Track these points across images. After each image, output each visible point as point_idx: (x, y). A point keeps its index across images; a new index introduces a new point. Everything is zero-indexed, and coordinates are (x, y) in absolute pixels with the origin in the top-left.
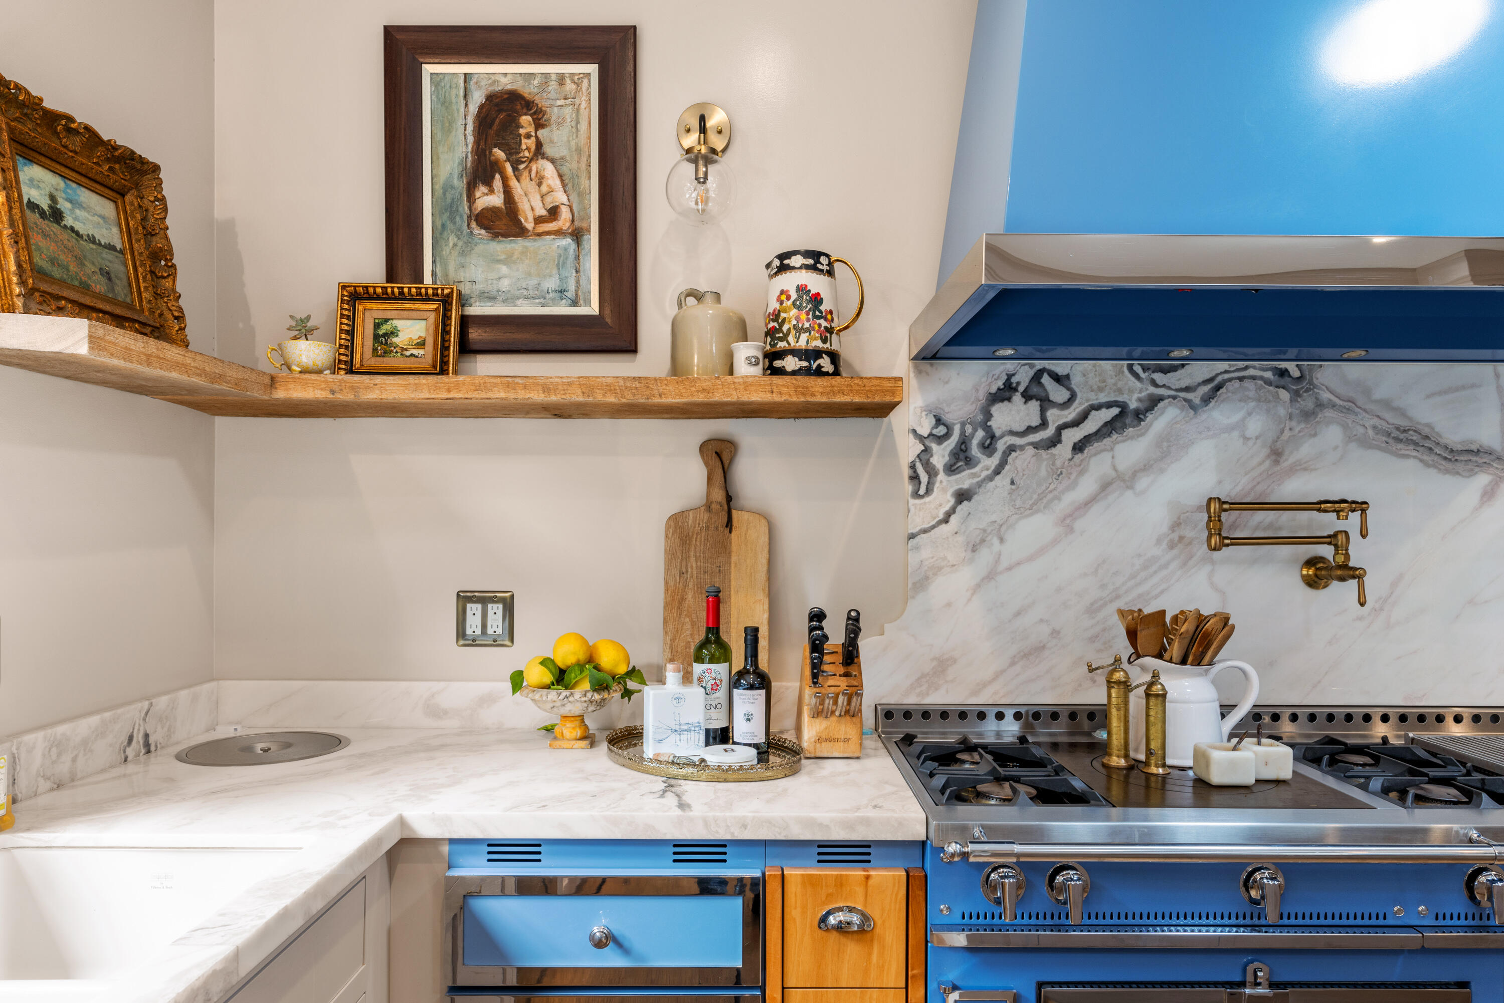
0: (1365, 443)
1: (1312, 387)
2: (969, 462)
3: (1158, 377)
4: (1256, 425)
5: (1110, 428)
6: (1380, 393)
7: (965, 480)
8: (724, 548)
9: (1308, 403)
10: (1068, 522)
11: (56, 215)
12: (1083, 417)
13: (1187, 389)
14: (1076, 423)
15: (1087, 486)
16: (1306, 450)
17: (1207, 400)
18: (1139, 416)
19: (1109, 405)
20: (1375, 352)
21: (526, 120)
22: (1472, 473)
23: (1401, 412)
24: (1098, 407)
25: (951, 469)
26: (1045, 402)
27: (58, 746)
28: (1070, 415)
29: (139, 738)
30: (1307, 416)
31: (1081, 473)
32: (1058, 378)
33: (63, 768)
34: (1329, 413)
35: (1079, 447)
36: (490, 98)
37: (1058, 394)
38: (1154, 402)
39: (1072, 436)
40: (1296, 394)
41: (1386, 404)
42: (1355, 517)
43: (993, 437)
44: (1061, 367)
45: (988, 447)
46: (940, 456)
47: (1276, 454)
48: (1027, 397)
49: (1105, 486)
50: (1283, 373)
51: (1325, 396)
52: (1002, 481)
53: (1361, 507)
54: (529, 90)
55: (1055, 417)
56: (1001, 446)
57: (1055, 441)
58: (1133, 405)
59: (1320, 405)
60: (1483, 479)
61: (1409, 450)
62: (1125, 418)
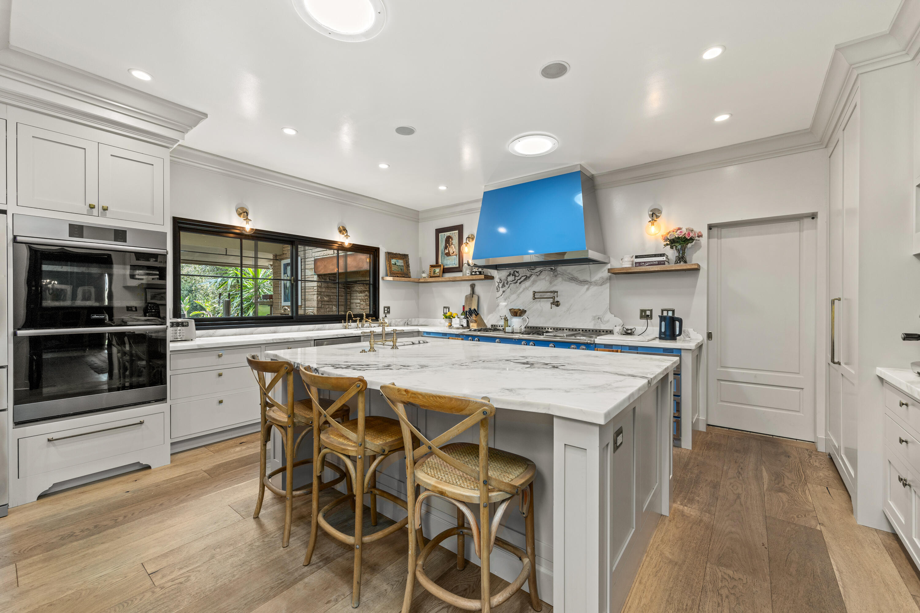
0: (565, 280)
1: (556, 271)
2: (505, 286)
3: (532, 271)
4: (547, 278)
5: (525, 280)
6: (568, 272)
7: (504, 289)
8: (472, 300)
9: (556, 274)
10: (518, 296)
11: (395, 264)
13: (536, 273)
14: (520, 279)
15: (521, 290)
16: (555, 283)
18: (529, 277)
19: (524, 276)
20: (563, 265)
21: (451, 239)
22: (584, 285)
23: (572, 275)
24: (523, 276)
25: (502, 287)
26: (515, 276)
27: (396, 321)
28: (519, 278)
29: (406, 323)
30: (556, 276)
31: (520, 287)
32: (517, 272)
33: (397, 324)
34: (559, 275)
35: (520, 283)
37: (517, 274)
38: (531, 275)
39: (519, 281)
40: (554, 272)
41: (569, 273)
42: (556, 294)
43: (508, 282)
44: (517, 270)
45: (507, 284)
46: (501, 285)
47: (551, 283)
48: (513, 275)
49: (524, 290)
50: (552, 269)
51: (559, 272)
52: (509, 289)
53: (557, 292)
54: (451, 235)
55: (517, 278)
56: (509, 283)
57: (517, 282)
58: (528, 276)
59: (558, 274)
60: (586, 286)
61: (573, 281)
62: (527, 278)
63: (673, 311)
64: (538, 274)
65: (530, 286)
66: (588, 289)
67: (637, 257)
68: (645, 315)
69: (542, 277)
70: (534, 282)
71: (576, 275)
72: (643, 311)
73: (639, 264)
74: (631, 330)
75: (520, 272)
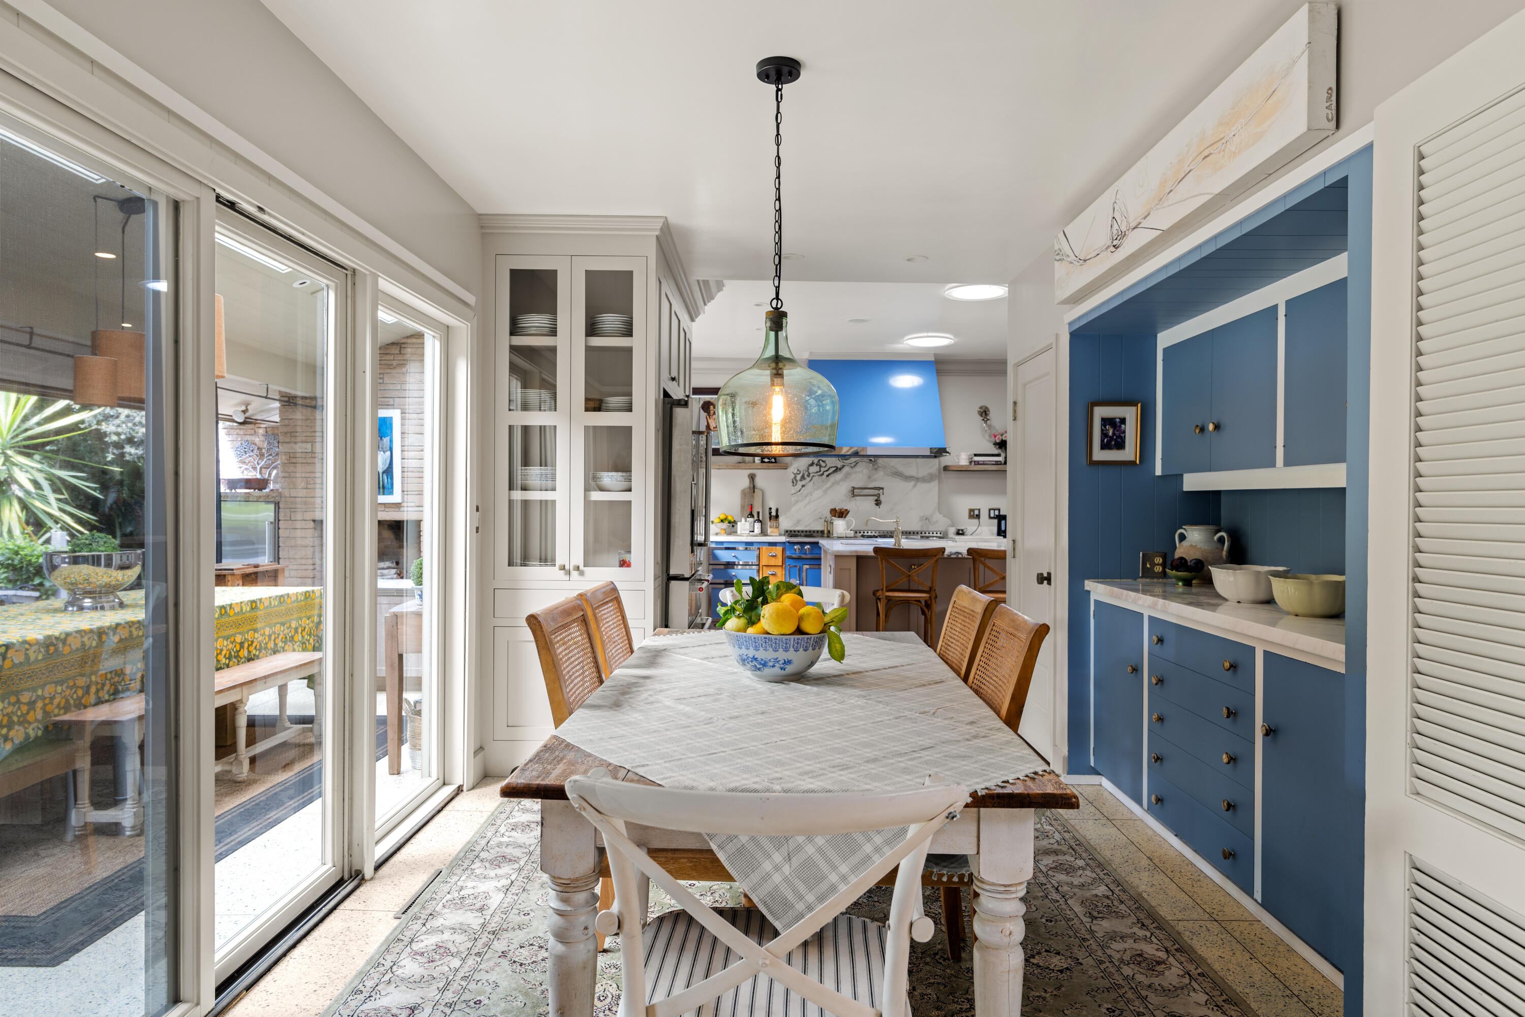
0: (888, 475)
1: (878, 463)
2: (804, 479)
3: (844, 461)
4: (865, 471)
5: (835, 471)
6: (891, 465)
7: (803, 483)
8: (753, 497)
9: (876, 466)
10: (826, 491)
12: (829, 469)
13: (853, 462)
14: (827, 471)
15: (829, 484)
16: (875, 477)
17: (854, 466)
18: (840, 469)
19: (834, 468)
21: (712, 407)
22: (910, 481)
23: (895, 468)
24: (832, 468)
25: (801, 480)
26: (821, 466)
28: (826, 469)
30: (876, 469)
31: (828, 481)
32: (823, 461)
34: (881, 469)
35: (828, 476)
36: (704, 402)
37: (823, 465)
38: (843, 466)
39: (826, 473)
40: (874, 465)
41: (893, 467)
43: (809, 474)
44: (824, 459)
45: (808, 476)
46: (799, 477)
47: (869, 477)
48: (817, 465)
49: (833, 484)
50: (872, 460)
51: (880, 465)
52: (811, 483)
53: (885, 489)
54: (712, 401)
55: (823, 469)
56: (811, 475)
57: (823, 474)
58: (839, 467)
59: (879, 467)
60: (912, 483)
61: (897, 477)
62: (837, 470)
63: (999, 510)
64: (852, 465)
65: (842, 480)
66: (914, 486)
67: (975, 455)
68: (974, 515)
69: (857, 469)
70: (847, 476)
71: (901, 469)
72: (971, 511)
73: (977, 463)
74: (962, 530)
75: (827, 462)
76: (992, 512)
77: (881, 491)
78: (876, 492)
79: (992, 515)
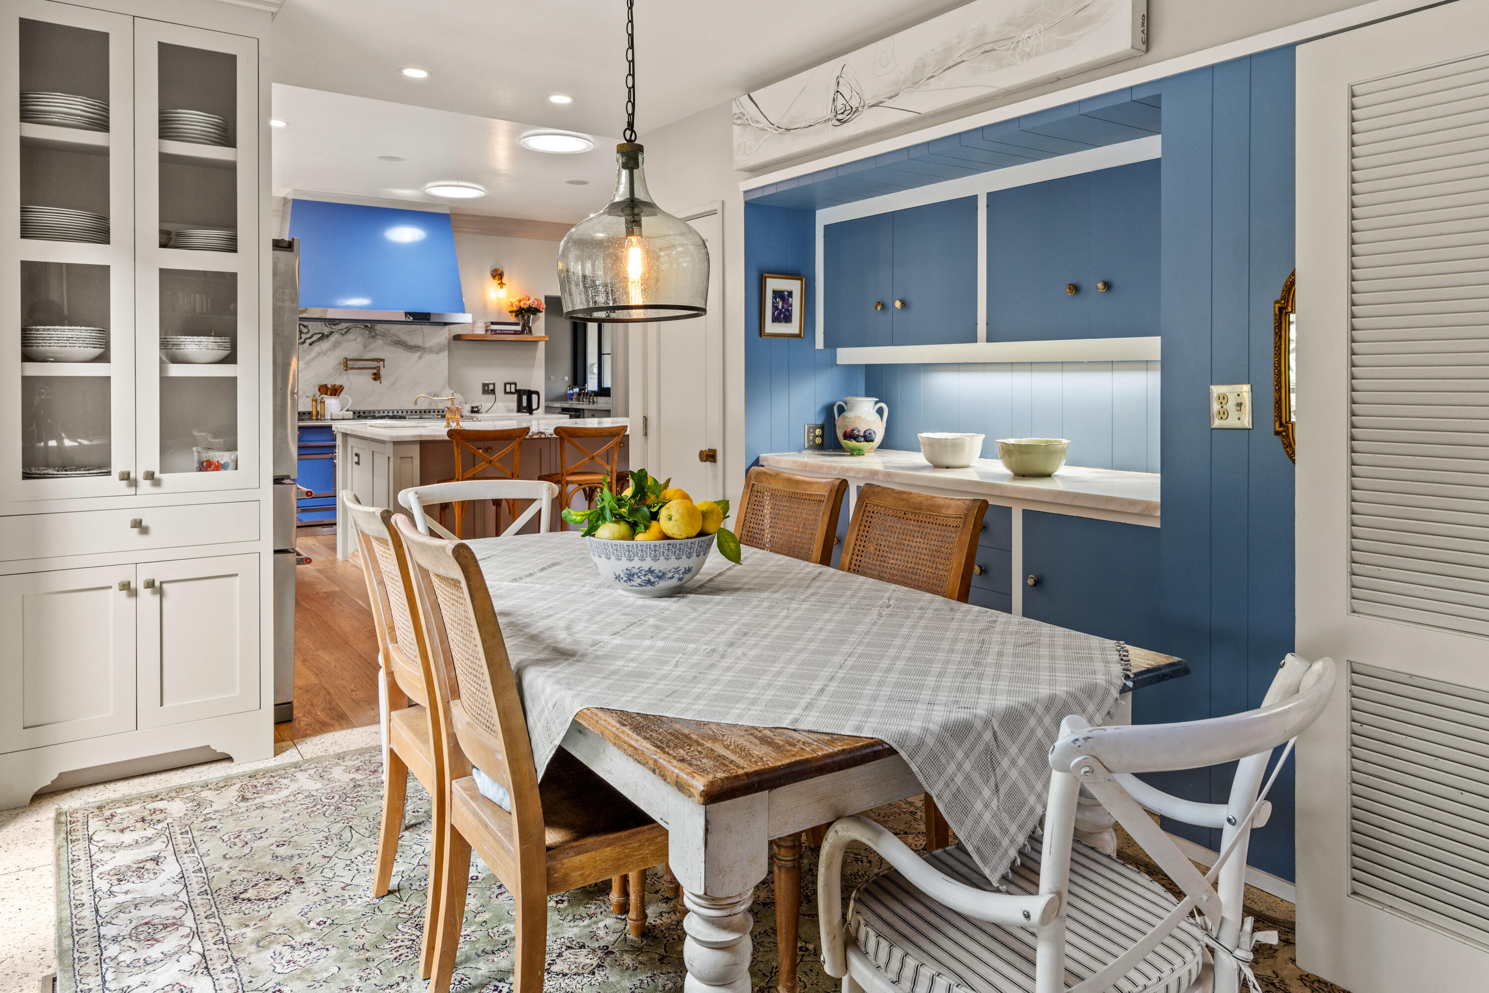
0: (388, 344)
1: (374, 330)
3: (333, 327)
4: (360, 339)
5: (319, 339)
6: (391, 332)
9: (373, 334)
12: (312, 336)
13: (341, 330)
14: (310, 338)
15: (313, 354)
16: (373, 346)
17: (346, 333)
18: (327, 336)
19: (319, 333)
22: (416, 352)
23: (398, 337)
24: (316, 334)
26: (301, 332)
28: (308, 336)
30: (373, 337)
31: (312, 351)
32: (304, 326)
34: (379, 337)
35: (311, 344)
37: (305, 330)
38: (331, 333)
39: (309, 341)
40: (370, 332)
41: (394, 335)
44: (305, 323)
47: (365, 347)
49: (318, 355)
50: (367, 326)
51: (378, 332)
53: (384, 360)
57: (304, 342)
58: (326, 333)
59: (377, 335)
60: (418, 354)
61: (400, 346)
62: (323, 337)
63: (515, 384)
64: (343, 332)
65: (330, 350)
66: (420, 357)
67: (493, 323)
68: (488, 390)
69: (350, 336)
70: (335, 346)
71: (404, 337)
72: (485, 385)
73: (495, 332)
74: (477, 407)
75: (310, 327)
76: (508, 386)
77: (381, 363)
78: (375, 364)
79: (508, 390)
